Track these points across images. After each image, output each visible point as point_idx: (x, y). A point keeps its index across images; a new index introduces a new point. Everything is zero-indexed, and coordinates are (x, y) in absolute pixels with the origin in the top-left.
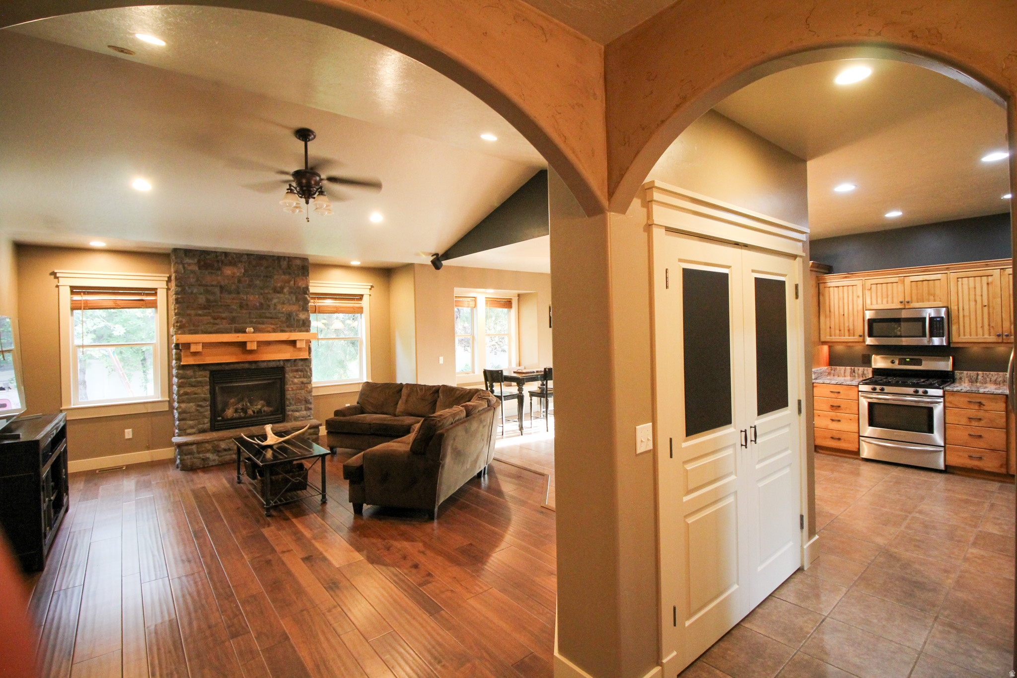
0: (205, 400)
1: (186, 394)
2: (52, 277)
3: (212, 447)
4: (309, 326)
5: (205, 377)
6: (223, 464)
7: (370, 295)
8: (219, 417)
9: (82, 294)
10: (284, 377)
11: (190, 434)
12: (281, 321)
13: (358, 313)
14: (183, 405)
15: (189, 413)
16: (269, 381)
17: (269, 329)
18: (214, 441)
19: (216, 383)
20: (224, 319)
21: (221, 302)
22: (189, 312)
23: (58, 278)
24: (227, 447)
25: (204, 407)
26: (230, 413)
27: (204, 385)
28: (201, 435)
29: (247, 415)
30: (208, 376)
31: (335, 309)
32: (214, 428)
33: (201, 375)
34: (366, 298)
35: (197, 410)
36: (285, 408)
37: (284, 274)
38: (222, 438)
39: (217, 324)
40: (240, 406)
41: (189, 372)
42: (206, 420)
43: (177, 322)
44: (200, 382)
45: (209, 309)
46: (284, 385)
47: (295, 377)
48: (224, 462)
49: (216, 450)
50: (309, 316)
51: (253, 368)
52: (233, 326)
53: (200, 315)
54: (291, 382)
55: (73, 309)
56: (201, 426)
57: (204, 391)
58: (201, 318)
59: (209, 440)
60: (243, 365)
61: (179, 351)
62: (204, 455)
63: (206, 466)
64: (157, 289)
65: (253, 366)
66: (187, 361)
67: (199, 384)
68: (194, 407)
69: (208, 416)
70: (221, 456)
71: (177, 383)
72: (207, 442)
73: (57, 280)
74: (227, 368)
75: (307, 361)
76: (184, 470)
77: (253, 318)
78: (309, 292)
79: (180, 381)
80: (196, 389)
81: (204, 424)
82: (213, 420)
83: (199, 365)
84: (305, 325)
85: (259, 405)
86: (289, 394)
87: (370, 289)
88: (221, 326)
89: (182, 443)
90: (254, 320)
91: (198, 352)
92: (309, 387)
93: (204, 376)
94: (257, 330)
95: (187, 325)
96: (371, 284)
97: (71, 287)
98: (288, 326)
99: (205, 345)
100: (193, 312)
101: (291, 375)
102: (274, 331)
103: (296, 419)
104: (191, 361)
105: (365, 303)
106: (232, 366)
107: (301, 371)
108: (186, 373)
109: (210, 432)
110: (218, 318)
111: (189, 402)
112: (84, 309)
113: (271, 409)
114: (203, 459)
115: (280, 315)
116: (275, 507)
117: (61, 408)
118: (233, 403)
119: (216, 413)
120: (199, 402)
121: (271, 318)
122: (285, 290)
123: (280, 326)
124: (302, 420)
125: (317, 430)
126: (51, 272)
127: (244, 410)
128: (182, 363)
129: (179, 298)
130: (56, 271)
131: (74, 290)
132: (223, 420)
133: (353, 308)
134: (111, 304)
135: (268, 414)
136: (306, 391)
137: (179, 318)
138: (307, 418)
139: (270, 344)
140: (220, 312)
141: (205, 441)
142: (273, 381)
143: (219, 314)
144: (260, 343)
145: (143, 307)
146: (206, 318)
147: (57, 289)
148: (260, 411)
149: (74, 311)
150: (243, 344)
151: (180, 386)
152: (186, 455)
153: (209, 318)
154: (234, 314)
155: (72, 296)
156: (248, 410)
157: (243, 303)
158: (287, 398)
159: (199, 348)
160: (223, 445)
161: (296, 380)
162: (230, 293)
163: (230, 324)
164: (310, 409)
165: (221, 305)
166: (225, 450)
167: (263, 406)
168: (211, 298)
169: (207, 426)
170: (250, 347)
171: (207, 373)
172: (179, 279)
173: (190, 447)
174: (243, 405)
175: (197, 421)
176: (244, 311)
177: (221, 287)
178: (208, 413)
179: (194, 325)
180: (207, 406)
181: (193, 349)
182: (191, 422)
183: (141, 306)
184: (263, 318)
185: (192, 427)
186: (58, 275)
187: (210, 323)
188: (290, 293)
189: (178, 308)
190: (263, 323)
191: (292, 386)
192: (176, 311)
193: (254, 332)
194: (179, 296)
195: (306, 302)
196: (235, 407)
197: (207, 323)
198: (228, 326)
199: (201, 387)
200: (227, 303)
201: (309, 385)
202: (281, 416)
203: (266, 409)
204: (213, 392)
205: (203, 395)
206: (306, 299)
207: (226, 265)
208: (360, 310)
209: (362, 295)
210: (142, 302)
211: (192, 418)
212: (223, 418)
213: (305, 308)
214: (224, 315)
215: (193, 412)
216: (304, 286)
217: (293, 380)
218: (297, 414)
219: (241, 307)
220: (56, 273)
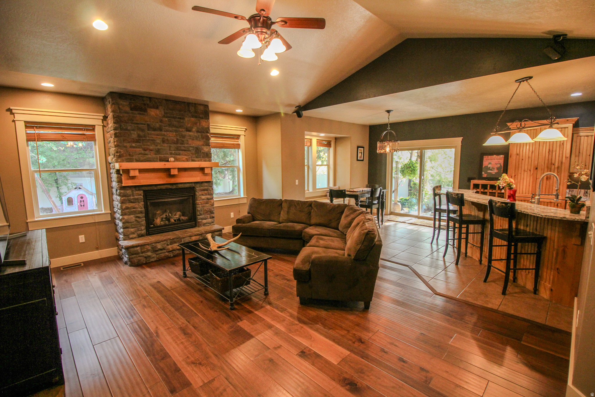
0: (141, 212)
1: (127, 208)
2: (9, 113)
3: (152, 248)
4: (211, 157)
5: (141, 195)
6: (160, 260)
7: (245, 136)
8: (151, 225)
9: (35, 128)
10: (195, 194)
11: (132, 238)
12: (192, 153)
13: (237, 148)
14: (126, 217)
15: (131, 222)
16: (184, 198)
17: (184, 159)
18: (152, 243)
19: (148, 200)
20: (151, 150)
21: (148, 137)
22: (125, 144)
23: (13, 114)
24: (161, 248)
25: (141, 218)
26: (158, 221)
27: (140, 201)
28: (141, 238)
29: (170, 223)
30: (142, 194)
31: (222, 145)
32: (149, 233)
33: (137, 194)
34: (242, 138)
35: (136, 220)
36: (196, 217)
37: (193, 117)
38: (158, 241)
39: (147, 155)
40: (164, 216)
41: (129, 192)
42: (143, 228)
43: (117, 152)
44: (137, 199)
45: (140, 143)
46: (195, 201)
47: (203, 195)
48: (160, 259)
49: (154, 250)
50: (210, 149)
51: (174, 188)
52: (158, 156)
53: (134, 147)
54: (200, 199)
55: (28, 140)
56: (140, 232)
57: (140, 206)
58: (135, 149)
59: (150, 243)
60: (167, 186)
61: (120, 175)
62: (146, 254)
63: (148, 262)
64: (95, 126)
65: (174, 187)
66: (126, 183)
67: (136, 201)
68: (134, 218)
69: (144, 225)
70: (158, 254)
71: (120, 200)
72: (148, 244)
73: (13, 115)
74: (155, 188)
75: (210, 183)
76: (133, 266)
77: (172, 150)
78: (210, 131)
79: (122, 199)
80: (134, 204)
81: (142, 230)
82: (148, 228)
83: (135, 187)
84: (208, 156)
85: (177, 215)
86: (199, 208)
87: (245, 131)
88: (150, 156)
89: (130, 246)
90: (173, 152)
91: (135, 177)
92: (212, 202)
93: (139, 195)
94: (176, 160)
95: (125, 155)
96: (246, 128)
97: (25, 122)
98: (197, 157)
99: (141, 171)
100: (128, 145)
101: (200, 193)
102: (187, 160)
103: (204, 225)
104: (130, 183)
105: (242, 141)
106: (159, 187)
107: (207, 190)
108: (126, 193)
109: (146, 236)
110: (147, 150)
111: (129, 215)
112: (38, 141)
113: (186, 218)
114: (145, 257)
115: (191, 149)
116: (237, 303)
117: (27, 221)
118: (159, 214)
119: (149, 221)
120: (137, 214)
121: (185, 151)
122: (194, 130)
123: (191, 157)
124: (208, 225)
125: (221, 232)
126: (7, 108)
127: (168, 219)
128: (123, 185)
129: (117, 133)
130: (11, 108)
131: (29, 125)
132: (155, 227)
133: (233, 144)
134: (60, 137)
135: (185, 222)
136: (211, 204)
137: (118, 149)
138: (211, 224)
139: (186, 170)
140: (149, 146)
141: (147, 243)
142: (188, 197)
143: (148, 147)
144: (180, 170)
145: (85, 140)
146: (138, 149)
147: (14, 123)
148: (179, 220)
149: (29, 142)
150: (168, 170)
151: (122, 202)
152: (133, 254)
153: (141, 149)
154: (159, 147)
155: (26, 130)
156: (171, 219)
157: (164, 138)
158: (198, 210)
159: (137, 173)
160: (159, 246)
161: (203, 197)
162: (155, 130)
163: (156, 154)
164: (213, 217)
165: (149, 140)
166: (161, 250)
167: (180, 216)
168: (141, 133)
169: (144, 232)
170: (173, 172)
171: (141, 192)
172: (116, 117)
173: (136, 249)
174: (167, 215)
175: (136, 229)
176: (166, 145)
177: (148, 125)
178: (144, 222)
179: (130, 155)
180: (143, 217)
181: (132, 174)
182: (132, 230)
183: (83, 139)
184: (179, 150)
185: (133, 233)
186: (14, 111)
187: (141, 154)
188: (198, 132)
189: (117, 141)
190: (179, 154)
191: (201, 201)
192: (116, 143)
193: (174, 162)
194: (117, 132)
195: (208, 139)
196: (161, 217)
197: (139, 154)
198: (155, 156)
199: (138, 203)
200: (153, 138)
201: (212, 200)
202: (194, 223)
203: (183, 218)
204: (146, 207)
205: (139, 209)
206: (208, 136)
207: (151, 108)
208: (238, 146)
209: (239, 136)
210: (83, 136)
211: (133, 226)
212: (154, 225)
213: (208, 144)
214: (151, 148)
215: (133, 222)
216: (206, 127)
217: (201, 197)
218: (204, 221)
219: (163, 142)
220: (12, 110)
